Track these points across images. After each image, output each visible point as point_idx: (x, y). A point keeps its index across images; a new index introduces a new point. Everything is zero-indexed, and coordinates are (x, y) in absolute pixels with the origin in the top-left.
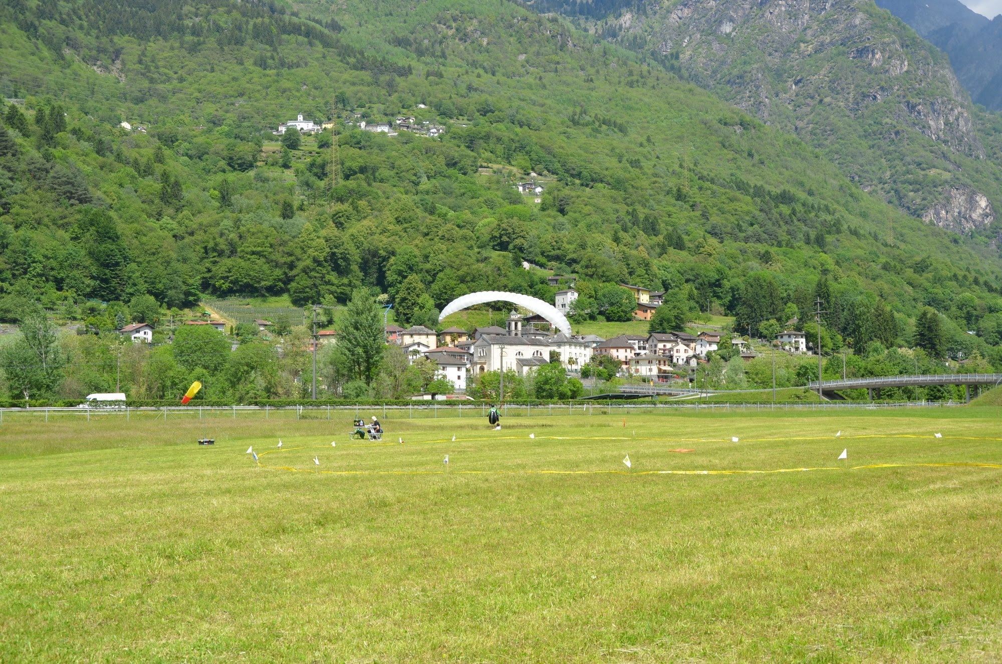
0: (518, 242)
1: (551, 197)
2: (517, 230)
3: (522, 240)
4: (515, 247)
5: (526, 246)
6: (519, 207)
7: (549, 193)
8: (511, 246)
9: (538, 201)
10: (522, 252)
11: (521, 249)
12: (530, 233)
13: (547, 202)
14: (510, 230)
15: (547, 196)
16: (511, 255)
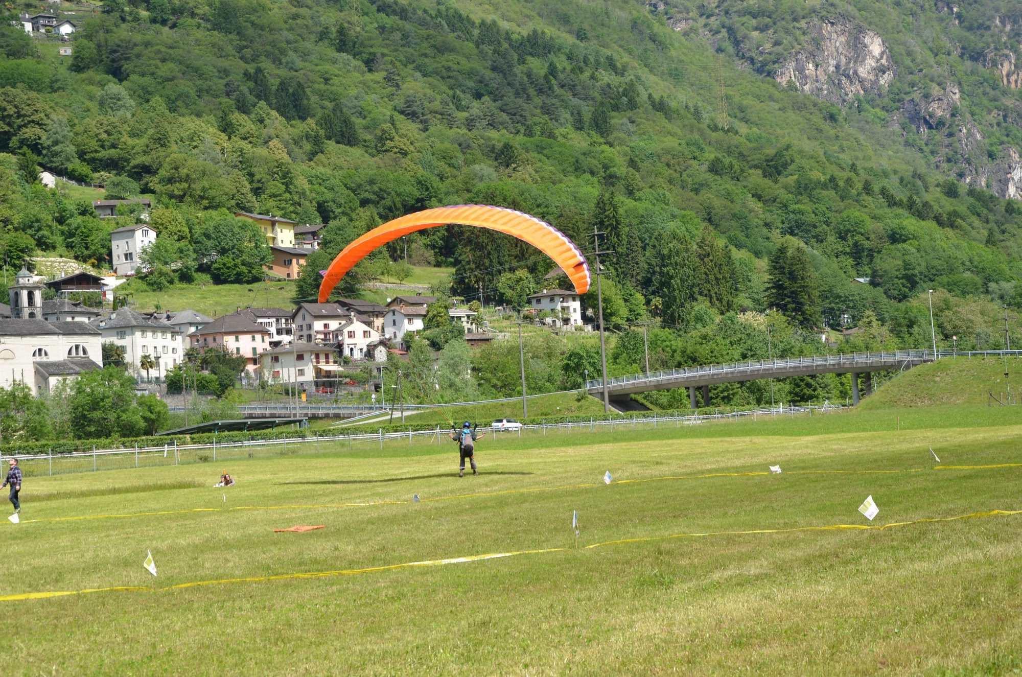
0: (29, 132)
1: (92, 45)
2: (26, 110)
3: (37, 130)
4: (23, 142)
5: (45, 140)
6: (27, 63)
7: (89, 37)
8: (14, 142)
9: (66, 51)
10: (39, 153)
11: (36, 148)
12: (54, 116)
13: (86, 54)
14: (11, 110)
15: (85, 42)
16: (14, 159)
